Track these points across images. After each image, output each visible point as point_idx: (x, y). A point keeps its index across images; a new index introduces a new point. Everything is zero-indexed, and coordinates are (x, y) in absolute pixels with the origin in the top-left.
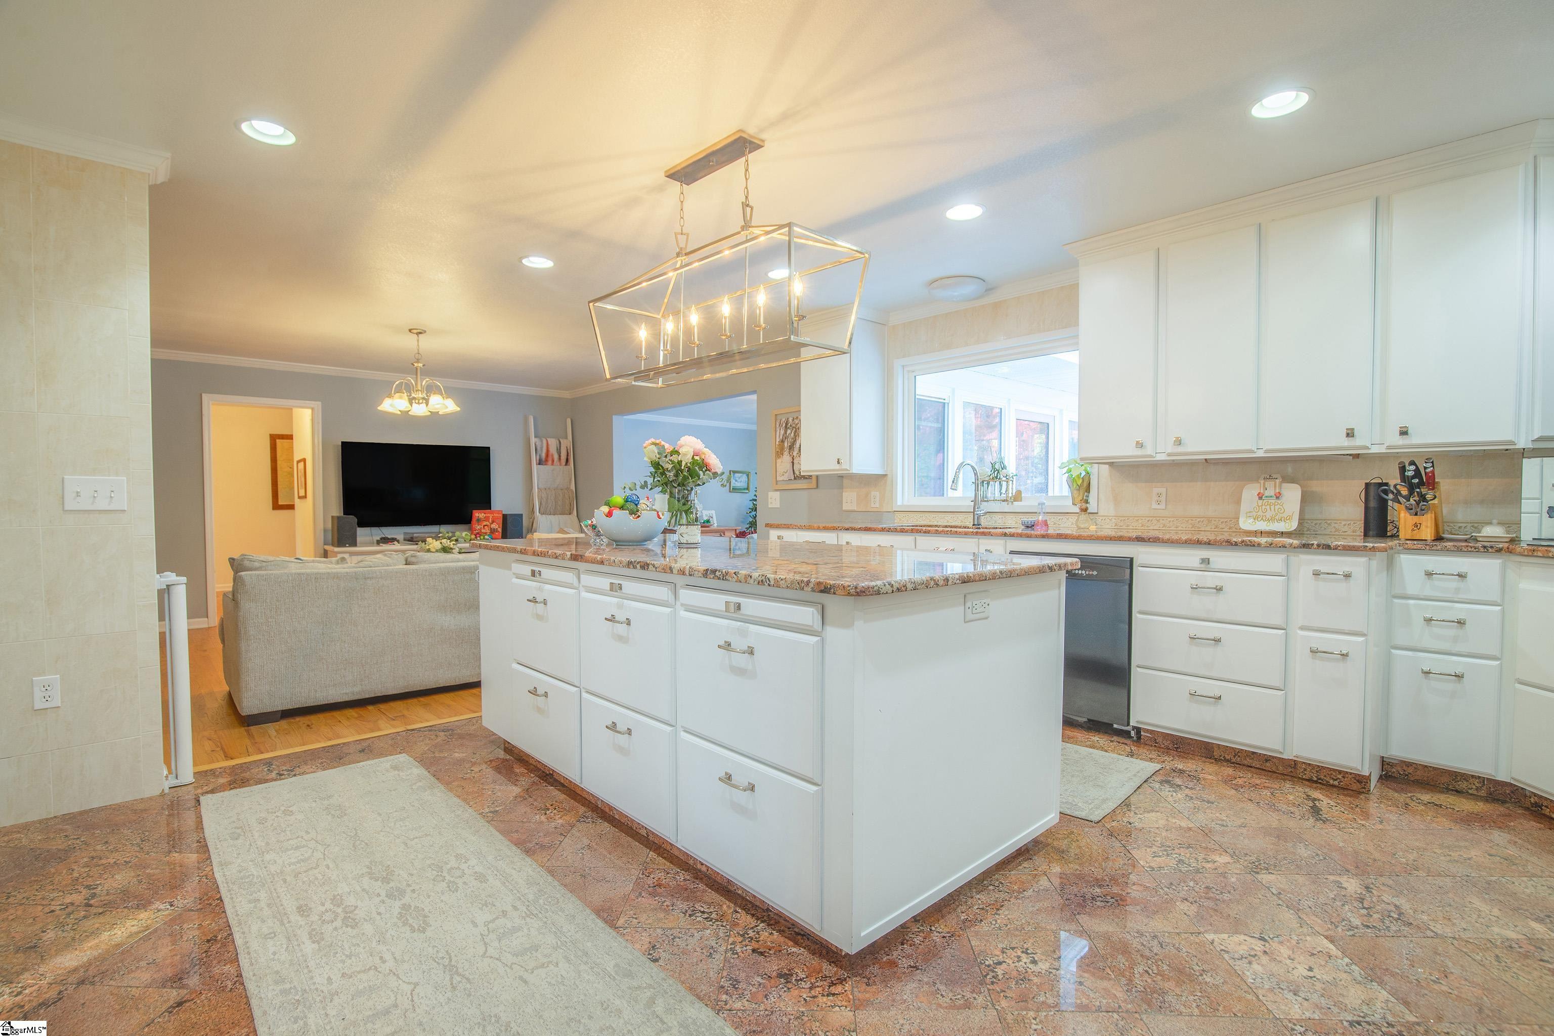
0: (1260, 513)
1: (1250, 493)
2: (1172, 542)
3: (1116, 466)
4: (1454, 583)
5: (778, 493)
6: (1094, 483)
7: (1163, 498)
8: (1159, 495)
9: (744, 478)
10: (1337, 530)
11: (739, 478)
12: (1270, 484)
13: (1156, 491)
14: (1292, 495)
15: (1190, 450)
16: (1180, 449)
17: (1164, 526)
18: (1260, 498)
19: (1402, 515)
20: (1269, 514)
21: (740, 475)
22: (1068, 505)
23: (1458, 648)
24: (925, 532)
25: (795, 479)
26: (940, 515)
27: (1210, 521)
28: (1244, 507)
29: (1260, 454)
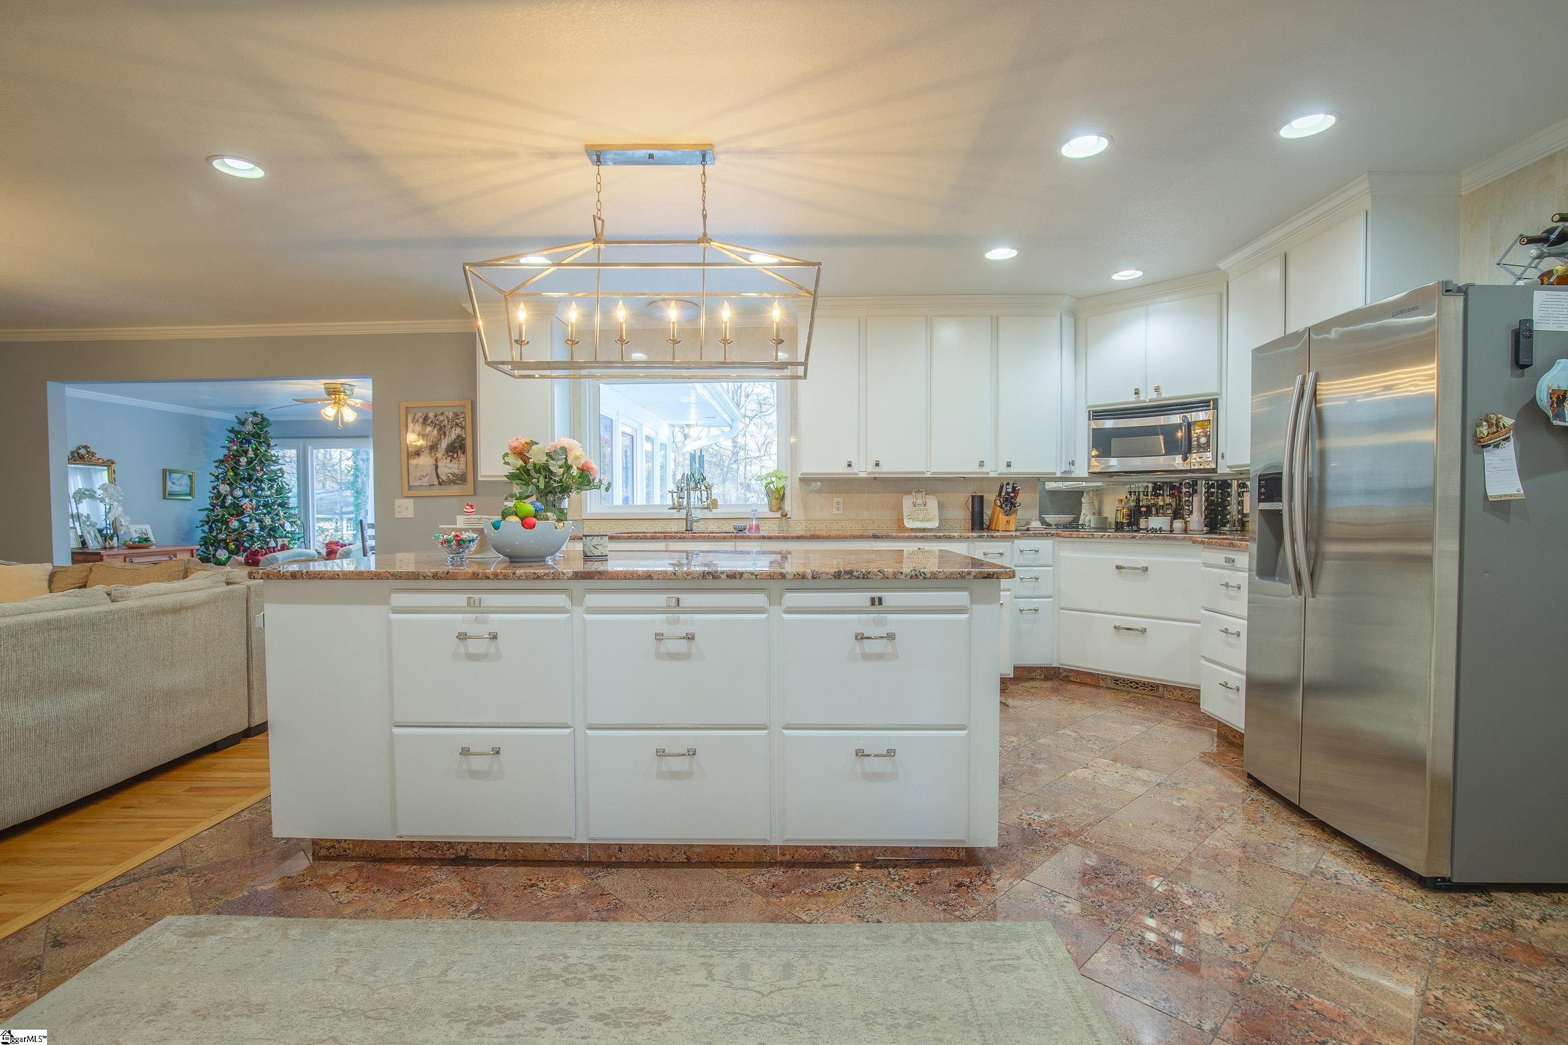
0: (915, 516)
1: (907, 501)
2: (854, 537)
3: (806, 481)
4: (1032, 556)
5: (412, 500)
6: (788, 492)
7: (841, 506)
8: (838, 503)
9: (186, 480)
10: (952, 526)
11: (178, 480)
12: (919, 495)
13: (836, 500)
14: (932, 503)
15: (884, 470)
16: (878, 469)
17: (842, 527)
18: (915, 506)
19: (1001, 515)
20: (921, 516)
21: (178, 475)
22: (765, 511)
23: (1036, 593)
24: (680, 538)
25: (440, 484)
26: (638, 522)
27: (874, 523)
28: (906, 512)
29: (928, 475)
